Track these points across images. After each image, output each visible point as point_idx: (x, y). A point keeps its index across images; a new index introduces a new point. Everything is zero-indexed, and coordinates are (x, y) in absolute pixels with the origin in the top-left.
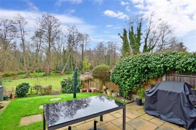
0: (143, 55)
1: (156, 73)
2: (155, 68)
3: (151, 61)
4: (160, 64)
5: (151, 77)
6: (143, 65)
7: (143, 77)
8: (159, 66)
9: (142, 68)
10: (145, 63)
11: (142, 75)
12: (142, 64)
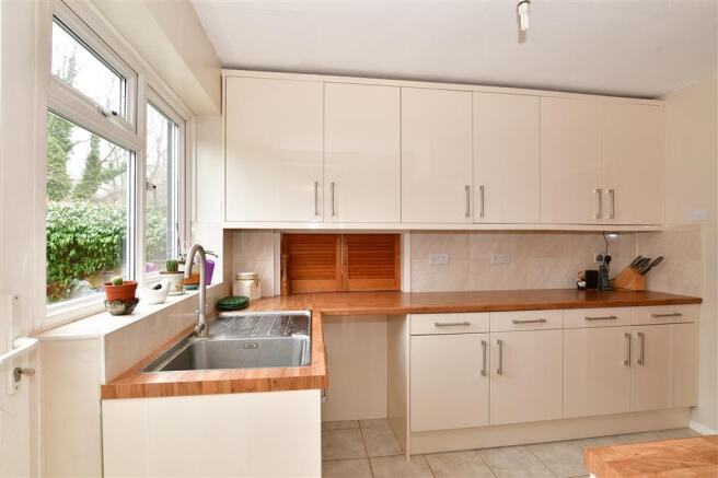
0: (62, 207)
1: (103, 259)
2: (98, 244)
3: (86, 228)
4: (110, 235)
5: (88, 270)
6: (62, 238)
7: (64, 271)
8: (108, 240)
9: (58, 247)
10: (68, 232)
11: (62, 266)
12: (57, 235)
